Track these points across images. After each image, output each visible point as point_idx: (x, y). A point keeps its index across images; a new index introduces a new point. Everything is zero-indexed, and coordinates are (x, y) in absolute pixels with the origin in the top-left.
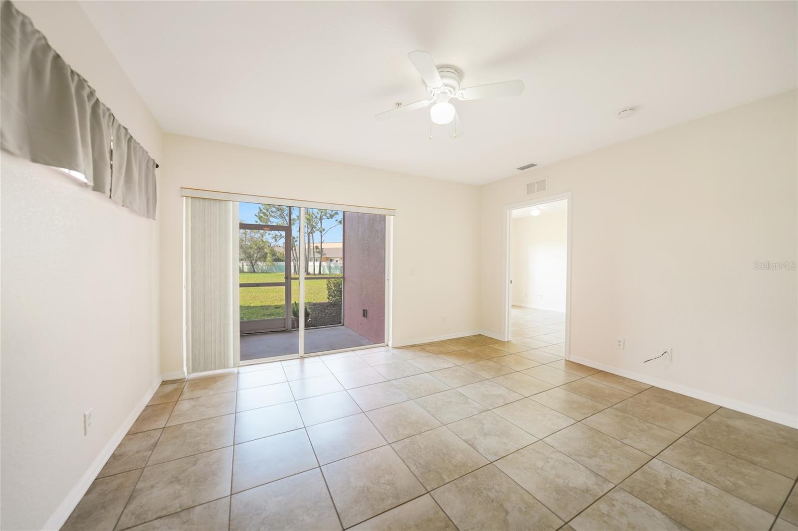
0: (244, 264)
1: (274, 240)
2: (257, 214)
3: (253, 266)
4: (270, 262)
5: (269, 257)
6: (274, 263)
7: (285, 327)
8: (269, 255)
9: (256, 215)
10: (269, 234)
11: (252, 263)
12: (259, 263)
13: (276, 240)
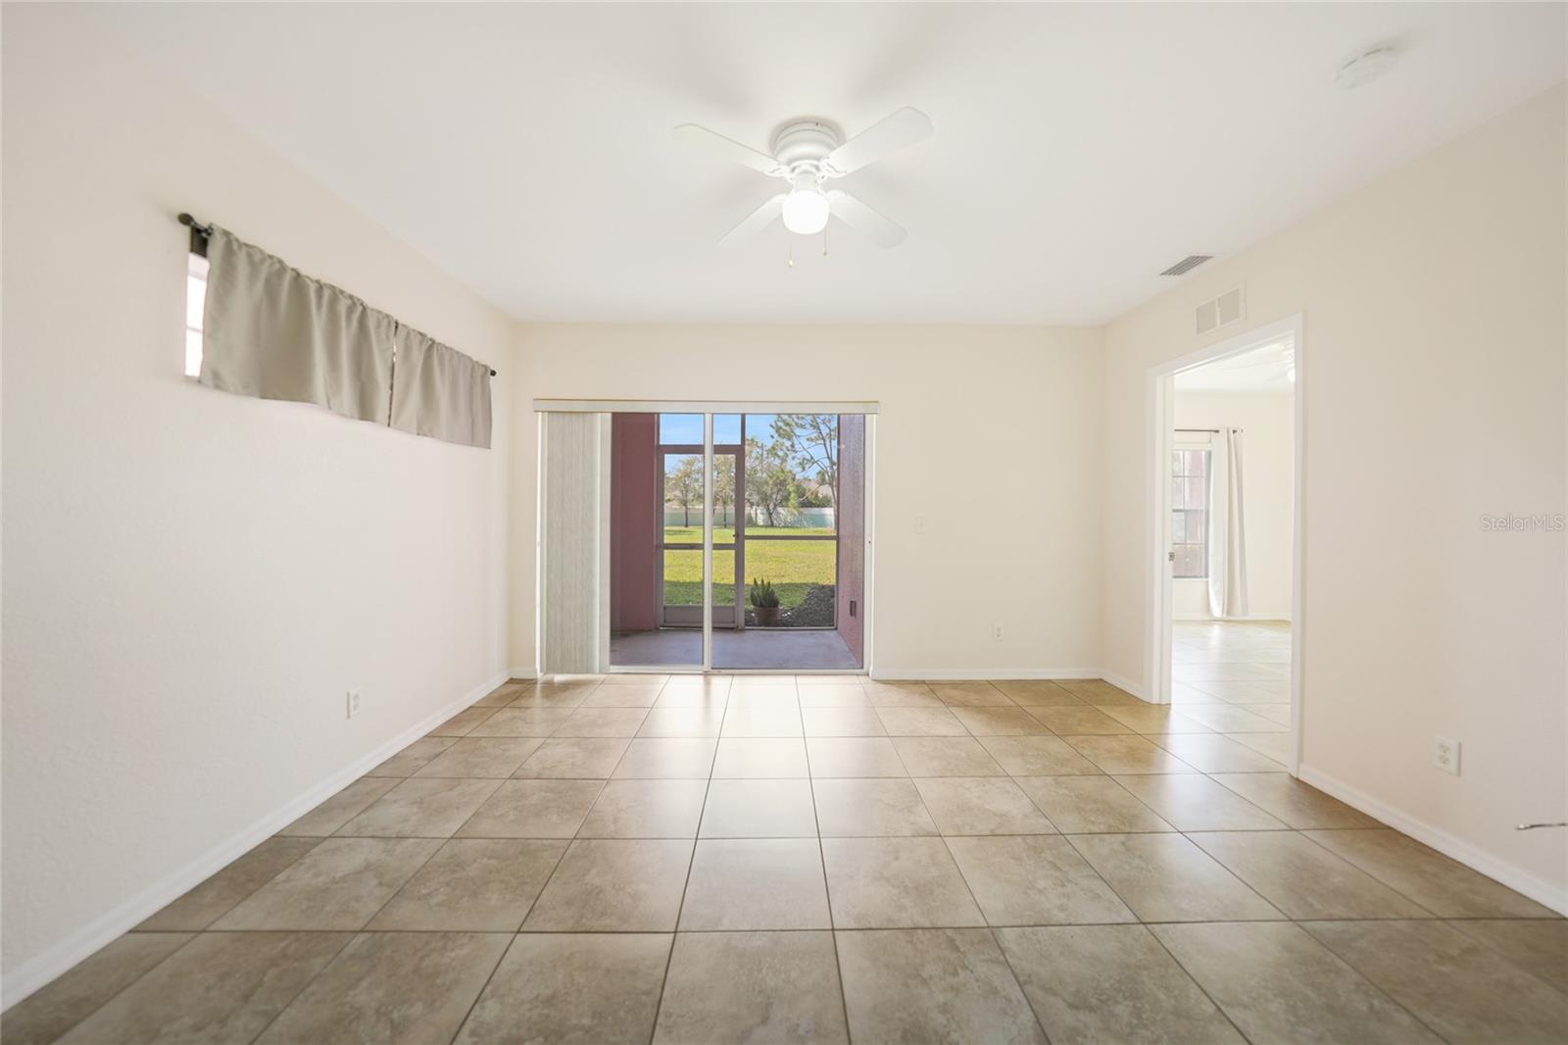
0: (758, 511)
1: (800, 469)
2: (774, 424)
3: (770, 514)
4: (795, 508)
5: (793, 500)
6: (802, 509)
7: (734, 622)
8: (792, 495)
9: (771, 426)
10: (793, 458)
11: (768, 509)
12: (780, 510)
13: (804, 469)
